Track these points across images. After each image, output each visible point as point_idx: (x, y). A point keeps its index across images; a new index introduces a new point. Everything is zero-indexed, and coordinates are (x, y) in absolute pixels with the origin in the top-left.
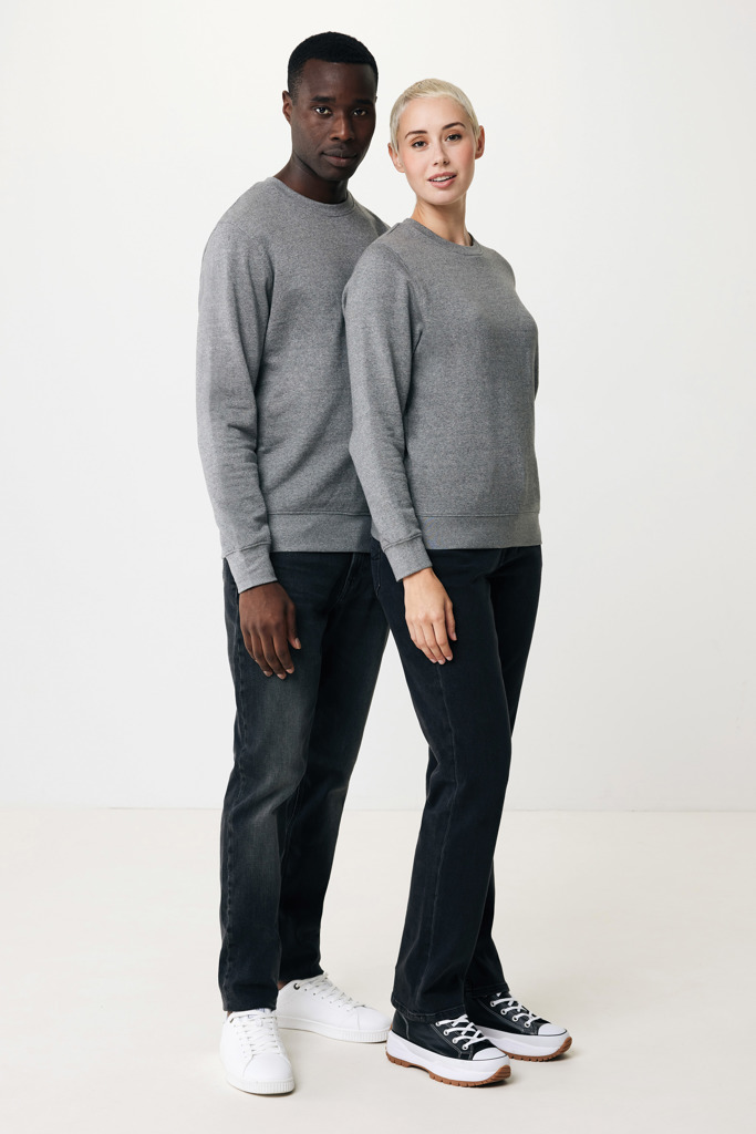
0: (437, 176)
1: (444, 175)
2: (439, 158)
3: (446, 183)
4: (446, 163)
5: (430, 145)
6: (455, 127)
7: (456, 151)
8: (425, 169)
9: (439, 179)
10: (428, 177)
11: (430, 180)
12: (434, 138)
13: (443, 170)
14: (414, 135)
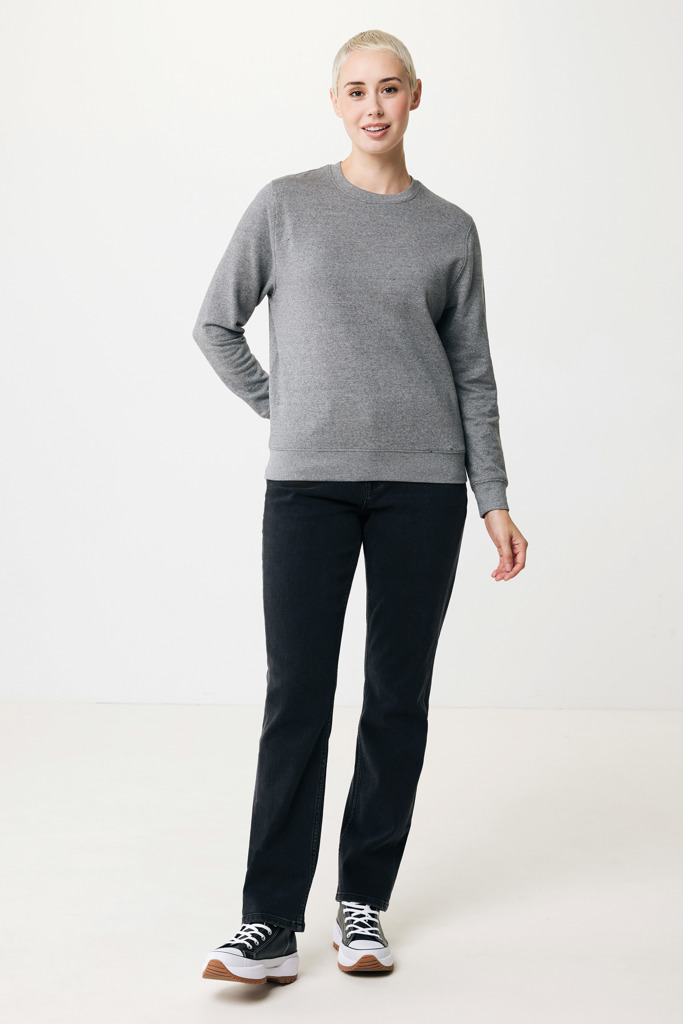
5: (366, 96)
6: (391, 81)
10: (362, 126)
12: (370, 90)
13: (377, 121)
14: (352, 86)
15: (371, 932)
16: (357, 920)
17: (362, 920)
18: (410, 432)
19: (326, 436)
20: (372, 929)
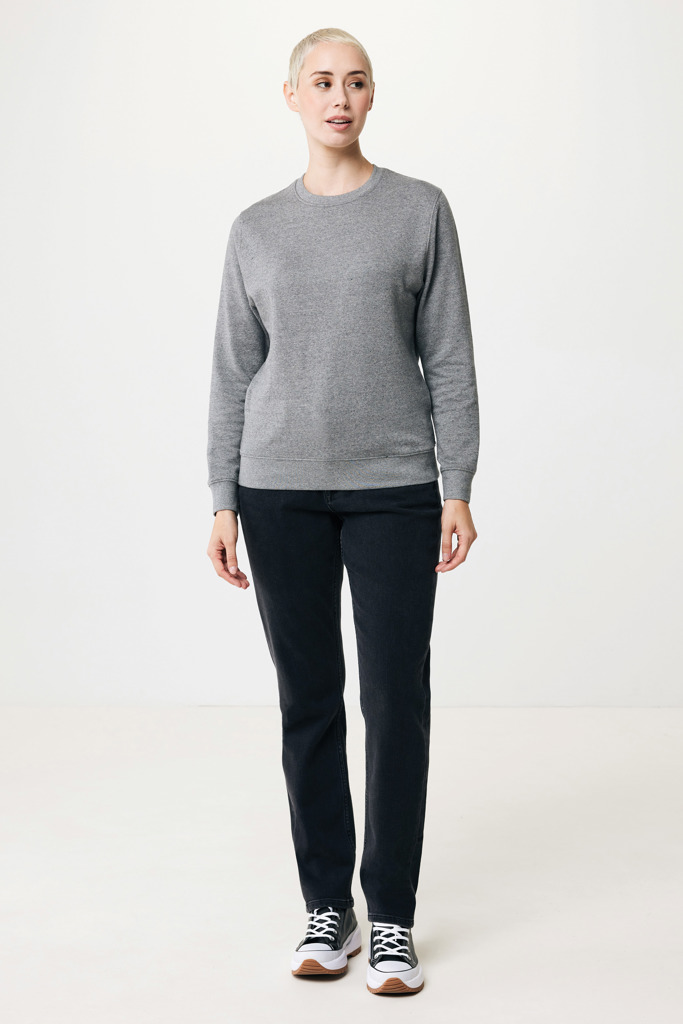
0: (336, 118)
1: (342, 118)
2: (341, 100)
3: (343, 126)
4: (347, 108)
5: (332, 88)
6: (359, 75)
7: (357, 97)
8: (325, 109)
9: (336, 121)
10: (327, 118)
11: (329, 122)
12: (337, 82)
13: (343, 113)
14: (320, 76)
15: (399, 951)
16: (386, 940)
17: (390, 940)
18: (364, 439)
19: (284, 445)
20: (401, 948)
